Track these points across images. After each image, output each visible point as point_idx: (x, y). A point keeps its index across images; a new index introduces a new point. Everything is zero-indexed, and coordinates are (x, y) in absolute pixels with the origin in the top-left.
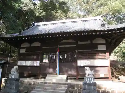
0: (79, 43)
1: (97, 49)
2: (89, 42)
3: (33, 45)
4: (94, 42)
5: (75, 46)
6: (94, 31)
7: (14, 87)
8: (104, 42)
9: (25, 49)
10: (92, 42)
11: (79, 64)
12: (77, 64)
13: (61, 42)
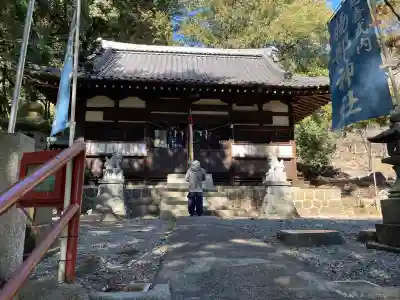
0: (235, 107)
2: (255, 108)
3: (124, 103)
4: (266, 107)
5: (226, 113)
8: (284, 108)
9: (102, 113)
10: (261, 108)
11: (234, 153)
12: (231, 153)
13: (197, 103)
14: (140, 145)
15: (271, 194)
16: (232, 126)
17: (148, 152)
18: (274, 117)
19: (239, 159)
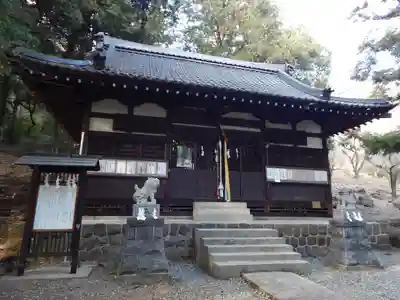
1: (306, 144)
3: (139, 111)
5: (259, 130)
9: (111, 121)
10: (294, 127)
11: (269, 177)
12: (265, 177)
13: (225, 116)
14: (160, 164)
15: (348, 237)
16: (267, 146)
17: (169, 173)
18: (308, 138)
19: (274, 184)
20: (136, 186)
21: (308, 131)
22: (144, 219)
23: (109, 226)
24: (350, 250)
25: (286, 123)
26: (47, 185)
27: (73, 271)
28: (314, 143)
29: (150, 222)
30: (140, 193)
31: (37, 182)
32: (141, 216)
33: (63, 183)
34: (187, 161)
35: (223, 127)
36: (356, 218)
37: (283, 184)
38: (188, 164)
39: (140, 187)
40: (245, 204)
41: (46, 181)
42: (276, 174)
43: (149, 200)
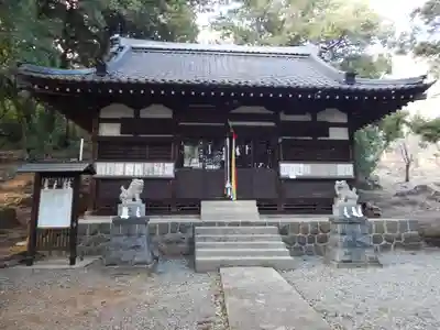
0: (284, 116)
1: (328, 136)
2: (307, 118)
3: (146, 113)
4: (321, 117)
5: (272, 124)
6: (315, 90)
7: (143, 242)
8: (343, 119)
9: (119, 125)
10: (314, 117)
11: (283, 173)
12: (279, 174)
13: (234, 111)
14: (166, 165)
15: (343, 234)
16: (280, 140)
17: (176, 174)
18: (331, 129)
19: (288, 180)
20: (122, 188)
21: (332, 120)
22: (127, 217)
23: (91, 225)
24: (344, 247)
25: (304, 114)
26: (46, 188)
27: (73, 262)
28: (337, 134)
29: (133, 220)
30: (125, 193)
31: (38, 186)
32: (125, 215)
33: (60, 187)
34: (195, 160)
35: (231, 124)
36: (355, 214)
37: (299, 180)
38: (196, 164)
39: (127, 188)
40: (254, 202)
41: (46, 185)
42: (290, 170)
43: (134, 200)
